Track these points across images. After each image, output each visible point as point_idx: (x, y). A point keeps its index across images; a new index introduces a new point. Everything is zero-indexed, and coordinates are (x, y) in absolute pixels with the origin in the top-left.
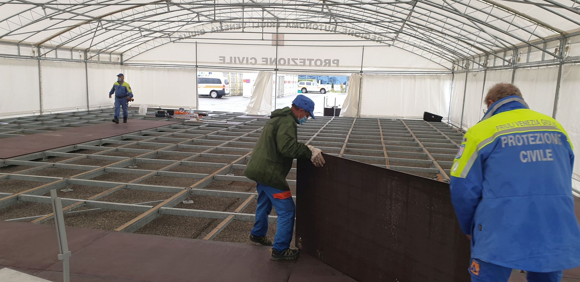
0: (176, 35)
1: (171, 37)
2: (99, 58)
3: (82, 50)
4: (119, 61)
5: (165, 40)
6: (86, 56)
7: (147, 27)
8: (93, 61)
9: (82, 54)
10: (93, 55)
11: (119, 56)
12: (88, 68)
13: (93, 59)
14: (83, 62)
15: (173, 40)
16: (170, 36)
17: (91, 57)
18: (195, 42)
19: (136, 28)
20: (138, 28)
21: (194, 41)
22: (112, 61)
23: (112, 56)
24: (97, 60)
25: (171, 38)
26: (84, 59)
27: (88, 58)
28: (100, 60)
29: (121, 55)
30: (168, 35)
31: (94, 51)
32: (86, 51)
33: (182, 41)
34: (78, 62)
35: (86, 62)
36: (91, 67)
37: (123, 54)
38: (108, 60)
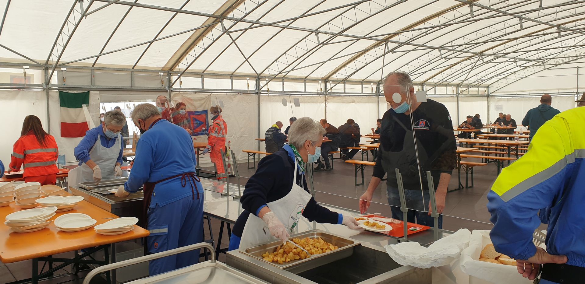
0: (552, 62)
1: (545, 64)
2: (468, 92)
3: (454, 85)
4: (486, 93)
5: (537, 69)
6: (458, 90)
7: (523, 57)
8: (463, 95)
9: (455, 89)
10: (464, 89)
11: (486, 89)
12: (459, 102)
13: (464, 93)
14: (456, 96)
15: (547, 67)
16: (543, 63)
17: (462, 91)
18: (577, 67)
19: (511, 59)
20: (513, 58)
21: (576, 65)
22: (480, 94)
23: (480, 89)
24: (467, 93)
25: (545, 66)
26: (456, 94)
27: (460, 92)
28: (470, 94)
29: (488, 87)
30: (542, 63)
31: (466, 85)
32: (458, 86)
33: (559, 67)
34: (451, 96)
35: (457, 96)
36: (461, 101)
37: (490, 87)
38: (476, 93)
